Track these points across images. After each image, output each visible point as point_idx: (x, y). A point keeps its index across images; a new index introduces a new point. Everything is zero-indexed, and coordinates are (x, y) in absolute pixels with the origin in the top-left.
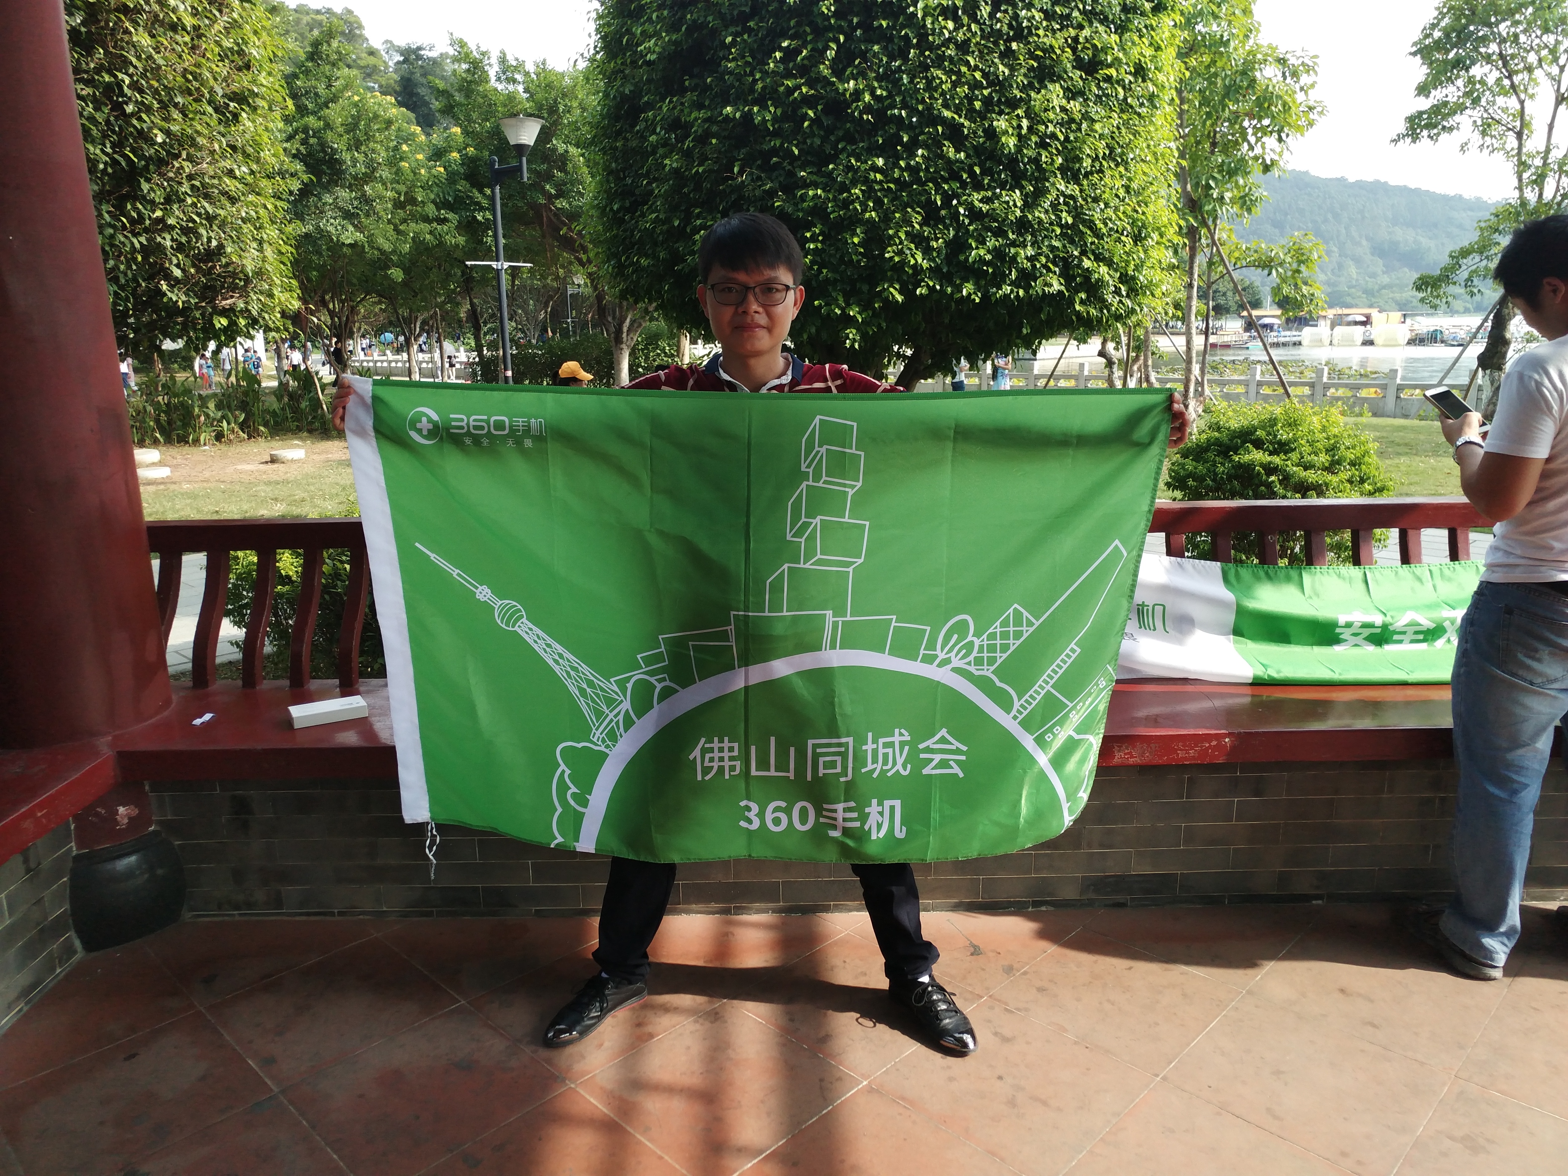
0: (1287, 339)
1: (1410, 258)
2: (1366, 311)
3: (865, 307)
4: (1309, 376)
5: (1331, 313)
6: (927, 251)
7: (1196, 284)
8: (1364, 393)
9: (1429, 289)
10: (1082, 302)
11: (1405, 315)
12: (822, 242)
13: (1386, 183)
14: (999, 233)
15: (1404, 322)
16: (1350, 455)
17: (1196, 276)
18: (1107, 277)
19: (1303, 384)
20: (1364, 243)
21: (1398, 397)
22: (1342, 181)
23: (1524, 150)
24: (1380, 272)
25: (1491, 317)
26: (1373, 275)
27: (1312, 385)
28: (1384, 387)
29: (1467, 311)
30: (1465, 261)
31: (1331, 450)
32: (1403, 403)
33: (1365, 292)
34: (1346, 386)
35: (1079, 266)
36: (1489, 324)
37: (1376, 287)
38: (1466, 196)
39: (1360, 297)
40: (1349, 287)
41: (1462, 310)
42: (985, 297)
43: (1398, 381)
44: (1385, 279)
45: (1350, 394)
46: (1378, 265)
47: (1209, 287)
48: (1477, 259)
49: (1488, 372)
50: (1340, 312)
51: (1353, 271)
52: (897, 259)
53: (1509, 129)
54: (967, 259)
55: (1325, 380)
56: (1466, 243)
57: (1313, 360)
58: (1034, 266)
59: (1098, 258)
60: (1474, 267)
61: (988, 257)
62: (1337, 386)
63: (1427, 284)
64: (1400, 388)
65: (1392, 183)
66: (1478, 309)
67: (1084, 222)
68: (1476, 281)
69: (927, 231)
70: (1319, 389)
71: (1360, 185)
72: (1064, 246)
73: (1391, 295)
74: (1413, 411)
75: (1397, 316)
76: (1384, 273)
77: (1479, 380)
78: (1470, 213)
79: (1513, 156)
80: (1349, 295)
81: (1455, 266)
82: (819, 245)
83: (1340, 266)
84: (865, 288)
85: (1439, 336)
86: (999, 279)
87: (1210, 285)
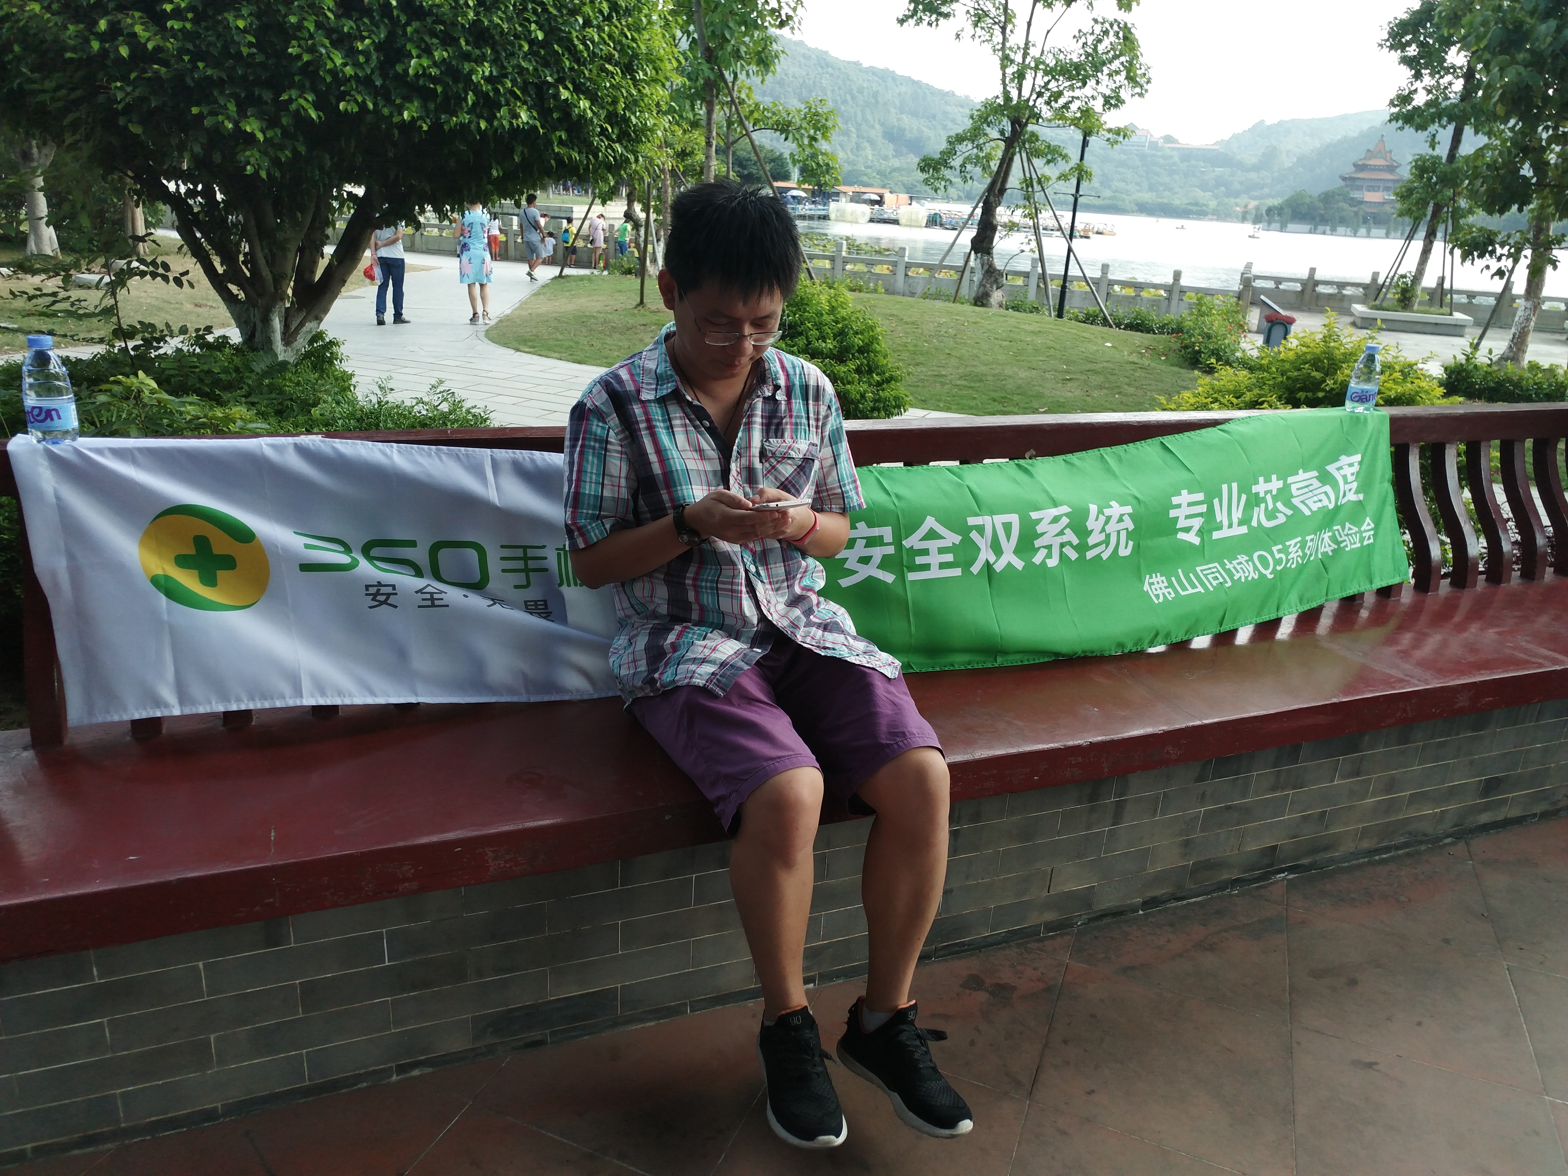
0: (813, 212)
1: (914, 145)
2: (880, 191)
3: (272, 122)
4: (831, 250)
5: (850, 190)
6: (351, 53)
7: (714, 143)
8: (878, 269)
9: (931, 170)
10: (561, 142)
11: (911, 198)
12: (192, 21)
13: (894, 72)
14: (448, 40)
15: (910, 204)
16: (858, 341)
17: (714, 134)
18: (589, 114)
19: (824, 257)
20: (877, 126)
21: (906, 275)
22: (857, 64)
23: (1008, 45)
24: (891, 156)
25: (981, 205)
26: (886, 158)
27: (832, 259)
28: (895, 264)
29: (959, 199)
30: (960, 147)
31: (841, 334)
32: (911, 281)
33: (879, 173)
34: (862, 261)
35: (557, 95)
36: (979, 211)
37: (889, 170)
38: (957, 93)
39: (874, 177)
40: (866, 167)
41: (956, 197)
42: (436, 126)
43: (906, 259)
44: (896, 163)
45: (866, 270)
46: (889, 149)
47: (728, 148)
48: (970, 146)
49: (979, 255)
50: (858, 190)
51: (869, 152)
52: (306, 57)
53: (996, 23)
54: (406, 71)
55: (844, 254)
56: (960, 130)
57: (835, 236)
58: (496, 91)
59: (579, 89)
60: (967, 154)
61: (433, 71)
62: (854, 261)
63: (929, 166)
64: (908, 266)
65: (900, 72)
66: (968, 197)
67: (560, 41)
68: (969, 167)
69: (348, 26)
70: (839, 262)
71: (872, 71)
72: (536, 69)
73: (901, 178)
74: (919, 290)
75: (904, 197)
76: (894, 156)
77: (972, 263)
78: (961, 109)
79: (998, 50)
80: (866, 175)
81: (950, 152)
82: (188, 26)
83: (858, 147)
84: (267, 96)
85: (938, 220)
86: (452, 103)
87: (729, 145)
